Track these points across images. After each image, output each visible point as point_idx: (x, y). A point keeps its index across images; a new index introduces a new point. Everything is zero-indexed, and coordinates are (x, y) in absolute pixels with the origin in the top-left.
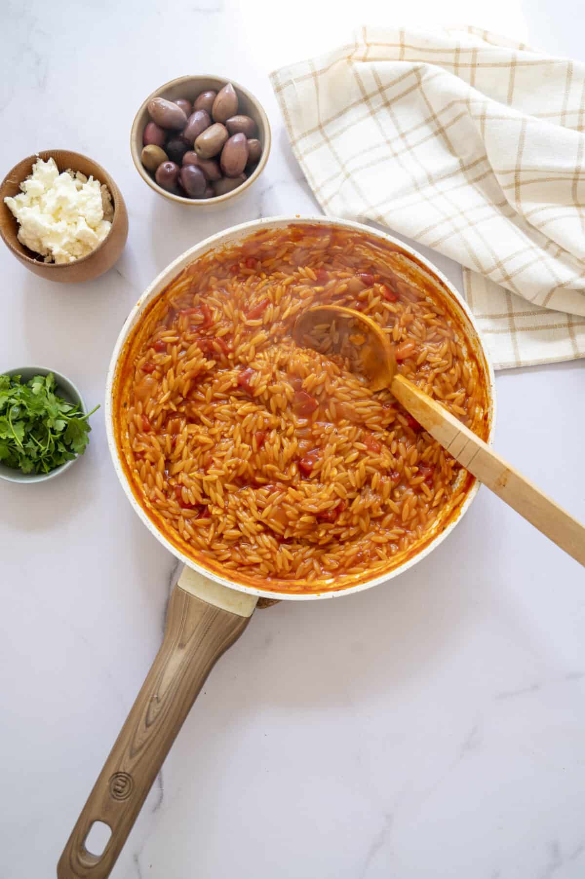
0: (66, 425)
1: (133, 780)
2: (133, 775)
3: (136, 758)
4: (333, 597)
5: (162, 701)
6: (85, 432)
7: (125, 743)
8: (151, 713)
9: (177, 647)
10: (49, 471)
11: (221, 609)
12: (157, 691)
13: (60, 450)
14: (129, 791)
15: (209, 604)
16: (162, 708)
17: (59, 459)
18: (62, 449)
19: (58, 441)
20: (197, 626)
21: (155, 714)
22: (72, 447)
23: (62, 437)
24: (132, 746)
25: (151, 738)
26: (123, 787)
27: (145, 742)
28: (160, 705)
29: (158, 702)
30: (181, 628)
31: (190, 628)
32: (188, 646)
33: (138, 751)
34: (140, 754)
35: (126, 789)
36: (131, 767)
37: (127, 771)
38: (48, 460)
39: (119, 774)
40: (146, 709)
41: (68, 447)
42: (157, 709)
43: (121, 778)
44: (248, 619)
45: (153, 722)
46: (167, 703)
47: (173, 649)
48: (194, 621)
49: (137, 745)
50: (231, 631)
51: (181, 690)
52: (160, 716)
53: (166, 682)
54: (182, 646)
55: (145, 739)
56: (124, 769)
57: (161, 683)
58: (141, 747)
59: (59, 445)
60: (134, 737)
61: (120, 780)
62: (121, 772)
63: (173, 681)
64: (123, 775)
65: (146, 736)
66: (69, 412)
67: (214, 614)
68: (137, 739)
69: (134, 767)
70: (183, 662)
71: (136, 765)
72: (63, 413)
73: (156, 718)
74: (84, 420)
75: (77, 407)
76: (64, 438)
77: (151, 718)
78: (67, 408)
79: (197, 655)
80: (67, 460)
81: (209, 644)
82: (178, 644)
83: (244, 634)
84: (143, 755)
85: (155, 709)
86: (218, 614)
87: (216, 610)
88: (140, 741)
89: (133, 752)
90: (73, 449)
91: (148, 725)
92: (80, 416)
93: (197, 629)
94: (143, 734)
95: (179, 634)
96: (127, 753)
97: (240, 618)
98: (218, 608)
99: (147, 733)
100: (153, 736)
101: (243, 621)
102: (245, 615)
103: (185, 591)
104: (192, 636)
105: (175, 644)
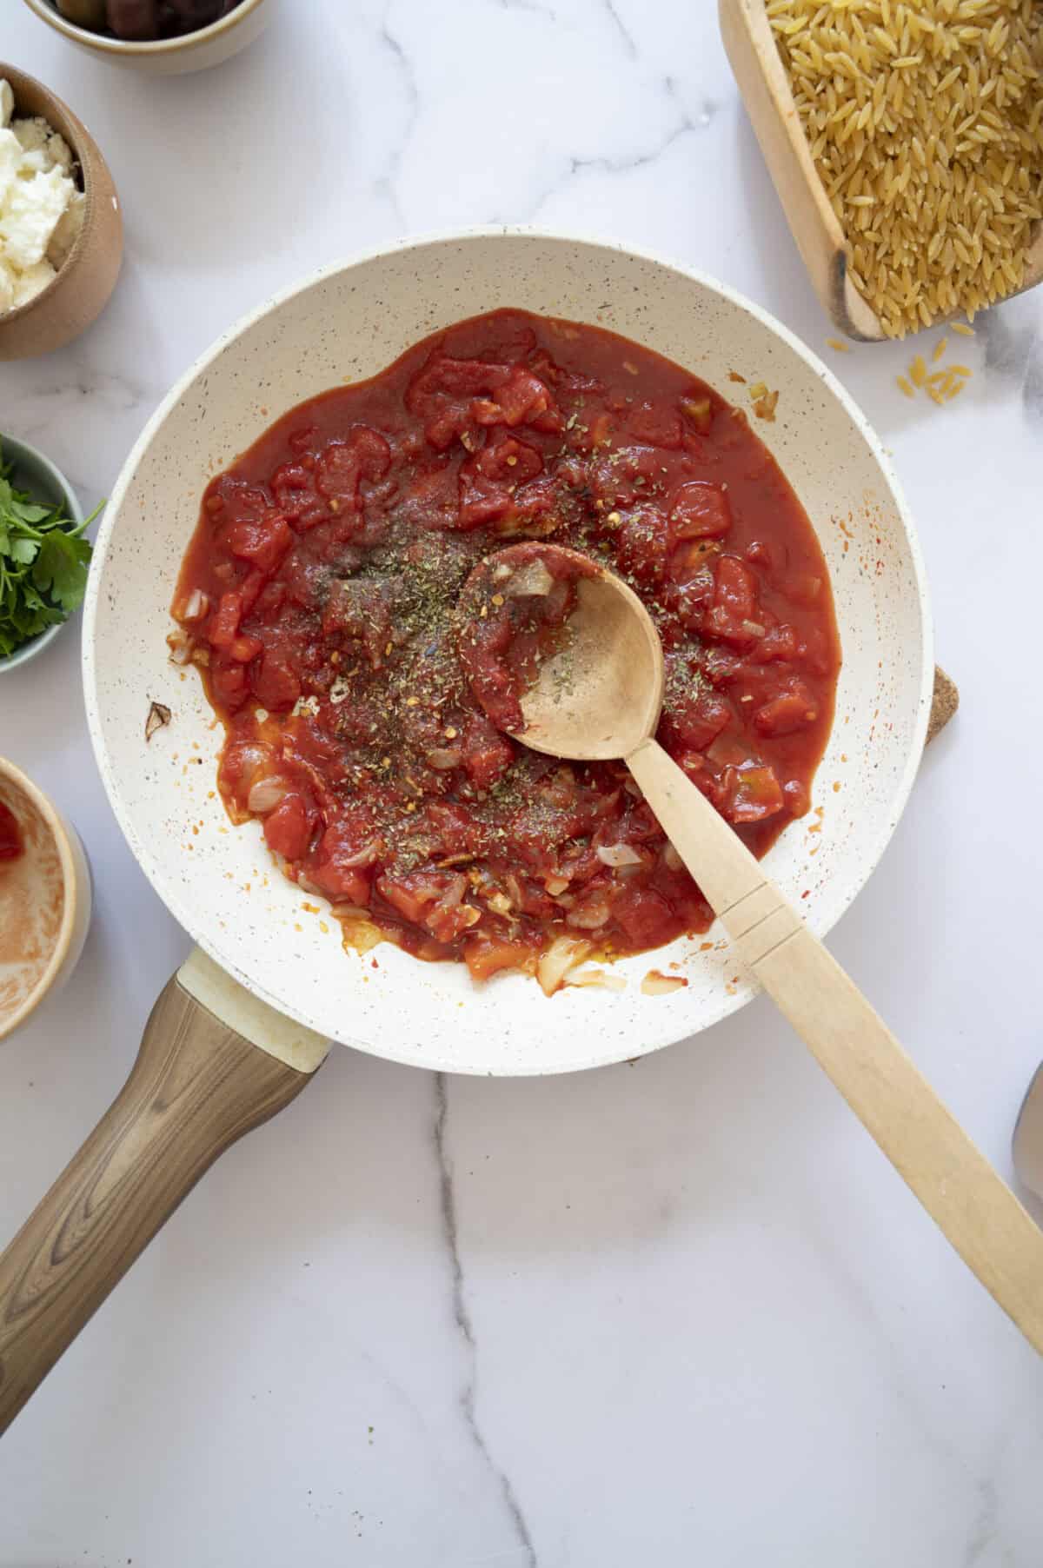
0: (38, 548)
2: (5, 1357)
3: (20, 1323)
4: (490, 1074)
5: (97, 1214)
6: (82, 563)
7: (3, 1287)
8: (68, 1236)
9: (148, 1108)
10: (13, 651)
11: (255, 1047)
12: (88, 1192)
13: (29, 605)
15: (233, 1031)
16: (94, 1227)
17: (31, 624)
18: (33, 602)
19: (23, 584)
20: (197, 1074)
21: (75, 1241)
22: (55, 597)
23: (30, 574)
24: (14, 1297)
25: (54, 1292)
27: (43, 1295)
28: (90, 1222)
29: (87, 1216)
30: (165, 1069)
31: (184, 1072)
32: (173, 1108)
33: (23, 1311)
34: (30, 1315)
36: (4, 1340)
38: (6, 627)
40: (58, 1227)
41: (46, 597)
42: (82, 1230)
44: (309, 1077)
45: (66, 1256)
46: (102, 1224)
47: (141, 1109)
48: (197, 1056)
49: (25, 1297)
50: (271, 1093)
51: (142, 1194)
52: (85, 1246)
53: (112, 1176)
54: (159, 1107)
55: (43, 1287)
57: (101, 1175)
58: (34, 1302)
59: (27, 594)
60: (22, 1281)
63: (127, 1176)
65: (50, 1280)
66: (44, 521)
67: (243, 1052)
68: (28, 1282)
69: (8, 1344)
70: (153, 1143)
71: (17, 1337)
72: (30, 524)
73: (76, 1248)
74: (77, 536)
75: (60, 509)
76: (35, 576)
77: (65, 1248)
78: (37, 513)
79: (189, 1130)
80: (48, 626)
81: (215, 1115)
82: (153, 1099)
83: (292, 1106)
84: (31, 1323)
85: (77, 1231)
86: (247, 1056)
87: (246, 1047)
88: (32, 1290)
89: (15, 1311)
90: (60, 602)
91: (55, 1261)
92: (68, 527)
93: (198, 1078)
94: (42, 1278)
95: (160, 1080)
97: (290, 1072)
98: (250, 1043)
99: (49, 1278)
100: (62, 1284)
101: (295, 1081)
102: (304, 1067)
103: (189, 993)
104: (184, 1089)
105: (146, 1102)
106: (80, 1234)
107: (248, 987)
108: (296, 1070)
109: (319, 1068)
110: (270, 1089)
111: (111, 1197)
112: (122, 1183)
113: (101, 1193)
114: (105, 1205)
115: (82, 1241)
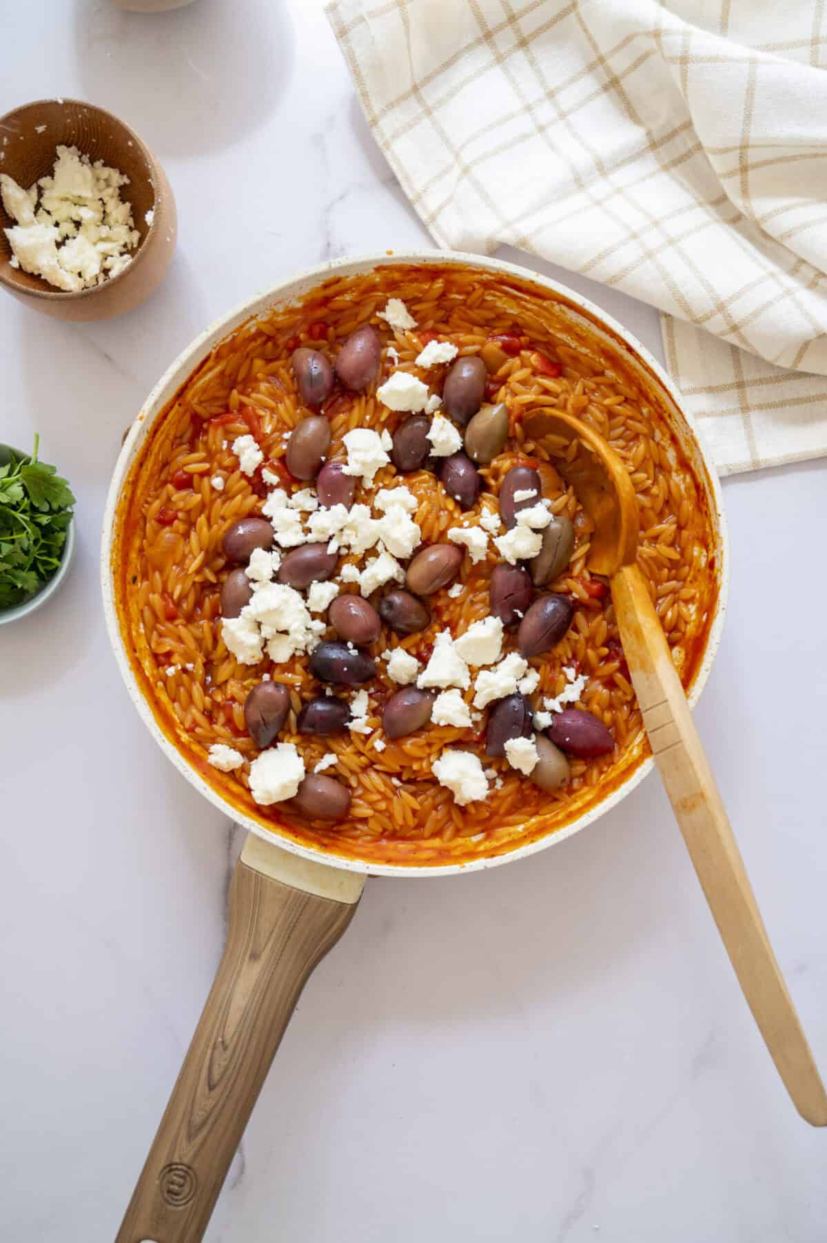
1: (195, 1173)
2: (195, 1166)
3: (198, 1141)
4: (485, 867)
5: (231, 1047)
7: (179, 1117)
8: (215, 1067)
9: (247, 958)
11: (311, 894)
12: (221, 1031)
14: (191, 1190)
15: (292, 888)
16: (232, 1057)
20: (275, 925)
21: (222, 1070)
24: (189, 1121)
25: (217, 1109)
26: (181, 1186)
27: (210, 1114)
28: (229, 1052)
29: (225, 1048)
30: (251, 928)
31: (265, 926)
32: (265, 956)
33: (199, 1129)
34: (204, 1132)
35: (186, 1189)
36: (191, 1154)
37: (186, 1160)
39: (174, 1167)
40: (207, 1062)
42: (225, 1060)
43: (177, 1172)
44: (354, 906)
45: (219, 1082)
46: (237, 1051)
47: (242, 963)
48: (270, 916)
49: (198, 1118)
50: (333, 924)
51: (260, 1023)
52: (230, 1071)
53: (234, 1017)
54: (254, 956)
55: (208, 1109)
56: (180, 1158)
57: (227, 1017)
58: (204, 1123)
60: (192, 1107)
61: (176, 1175)
62: (176, 1164)
63: (246, 1012)
64: (180, 1167)
65: (211, 1103)
67: (303, 902)
68: (196, 1107)
69: (196, 1155)
70: (257, 985)
71: (199, 1150)
73: (222, 1077)
77: (216, 1075)
79: (280, 967)
81: (296, 951)
82: (248, 954)
83: (349, 929)
84: (208, 1134)
85: (222, 1060)
86: (306, 903)
87: (304, 897)
88: (200, 1113)
89: (193, 1131)
91: (211, 1088)
93: (277, 928)
94: (205, 1102)
95: (250, 937)
96: (183, 1132)
97: (342, 906)
98: (307, 893)
99: (210, 1101)
100: (221, 1102)
101: (347, 911)
102: (350, 900)
103: (253, 869)
104: (269, 939)
105: (245, 954)
106: (223, 1063)
107: (295, 852)
108: (344, 904)
109: (360, 898)
110: (330, 923)
111: (239, 1030)
112: (243, 1019)
113: (230, 1030)
114: (235, 1039)
115: (226, 1069)
